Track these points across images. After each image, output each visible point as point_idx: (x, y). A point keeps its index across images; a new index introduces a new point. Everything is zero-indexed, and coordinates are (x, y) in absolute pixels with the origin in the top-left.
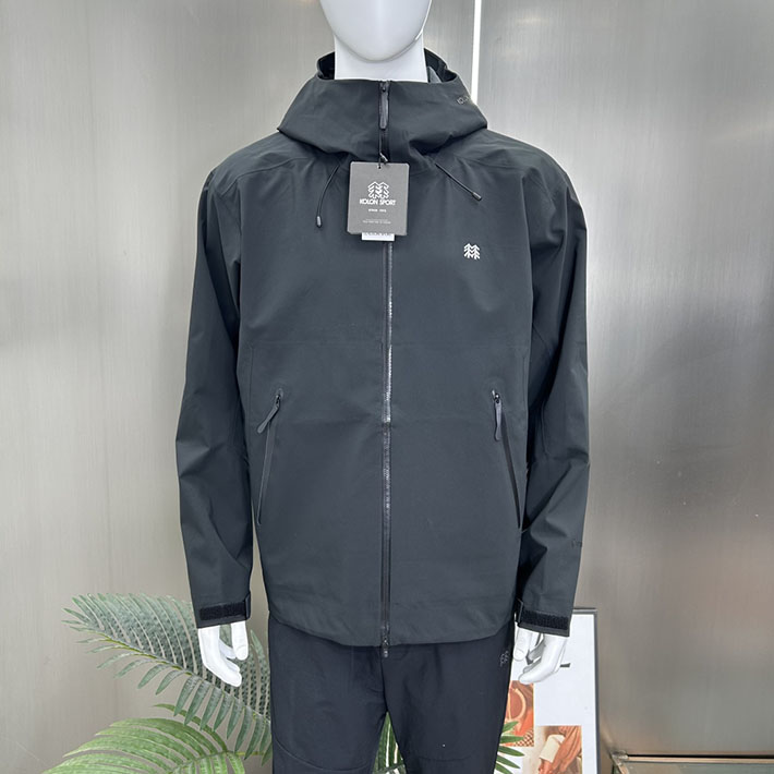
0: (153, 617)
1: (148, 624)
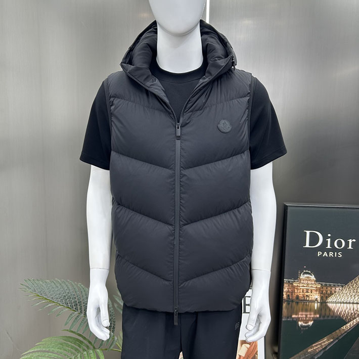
0: (60, 287)
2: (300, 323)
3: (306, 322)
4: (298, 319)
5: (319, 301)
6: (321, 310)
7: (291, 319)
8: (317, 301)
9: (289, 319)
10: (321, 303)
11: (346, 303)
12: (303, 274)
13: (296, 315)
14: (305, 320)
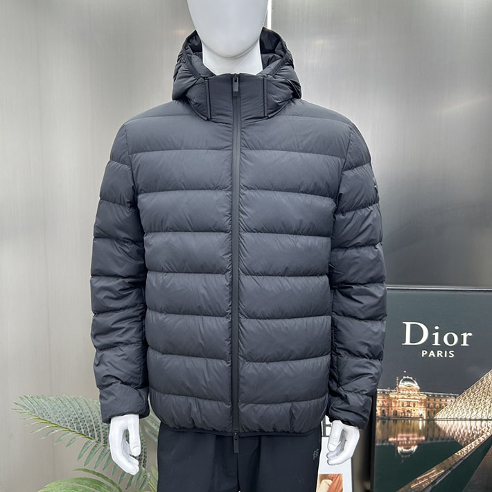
1: (66, 411)
2: (400, 449)
3: (408, 446)
4: (397, 444)
5: (425, 418)
6: (428, 430)
7: (388, 444)
8: (423, 418)
9: (384, 444)
10: (428, 421)
12: (403, 382)
13: (394, 437)
14: (406, 445)
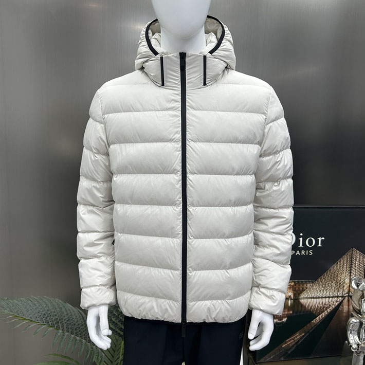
0: (38, 305)
1: (36, 309)
3: (281, 319)
5: (292, 298)
6: (294, 306)
10: (294, 300)
11: (316, 298)
